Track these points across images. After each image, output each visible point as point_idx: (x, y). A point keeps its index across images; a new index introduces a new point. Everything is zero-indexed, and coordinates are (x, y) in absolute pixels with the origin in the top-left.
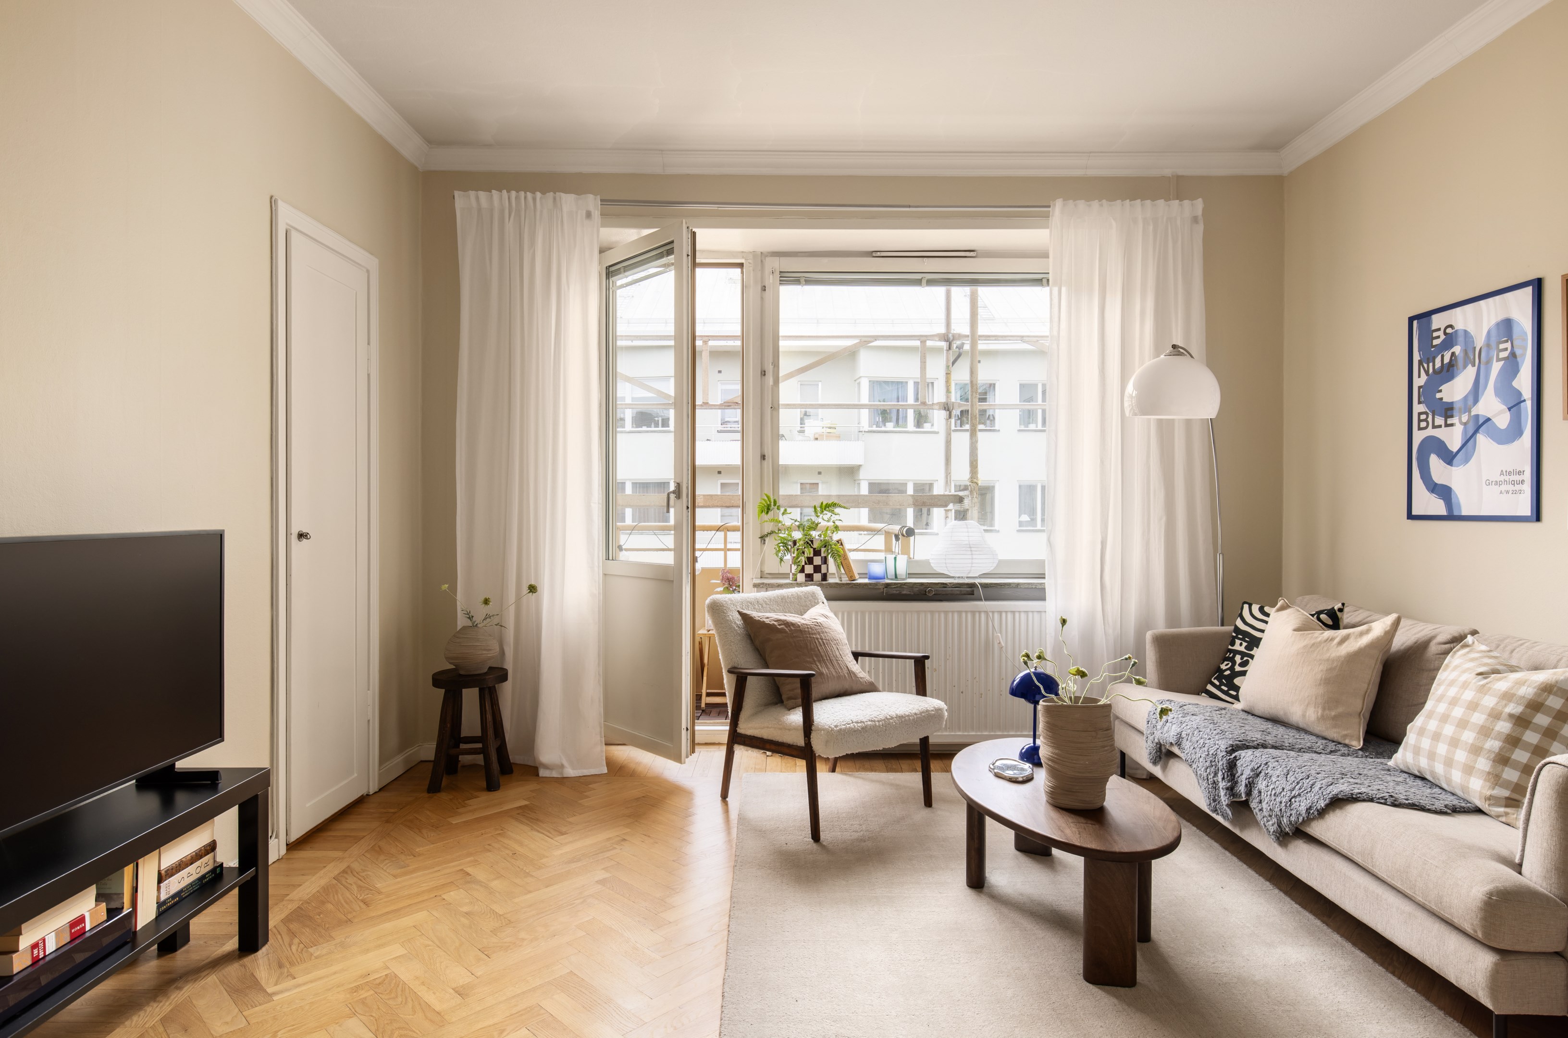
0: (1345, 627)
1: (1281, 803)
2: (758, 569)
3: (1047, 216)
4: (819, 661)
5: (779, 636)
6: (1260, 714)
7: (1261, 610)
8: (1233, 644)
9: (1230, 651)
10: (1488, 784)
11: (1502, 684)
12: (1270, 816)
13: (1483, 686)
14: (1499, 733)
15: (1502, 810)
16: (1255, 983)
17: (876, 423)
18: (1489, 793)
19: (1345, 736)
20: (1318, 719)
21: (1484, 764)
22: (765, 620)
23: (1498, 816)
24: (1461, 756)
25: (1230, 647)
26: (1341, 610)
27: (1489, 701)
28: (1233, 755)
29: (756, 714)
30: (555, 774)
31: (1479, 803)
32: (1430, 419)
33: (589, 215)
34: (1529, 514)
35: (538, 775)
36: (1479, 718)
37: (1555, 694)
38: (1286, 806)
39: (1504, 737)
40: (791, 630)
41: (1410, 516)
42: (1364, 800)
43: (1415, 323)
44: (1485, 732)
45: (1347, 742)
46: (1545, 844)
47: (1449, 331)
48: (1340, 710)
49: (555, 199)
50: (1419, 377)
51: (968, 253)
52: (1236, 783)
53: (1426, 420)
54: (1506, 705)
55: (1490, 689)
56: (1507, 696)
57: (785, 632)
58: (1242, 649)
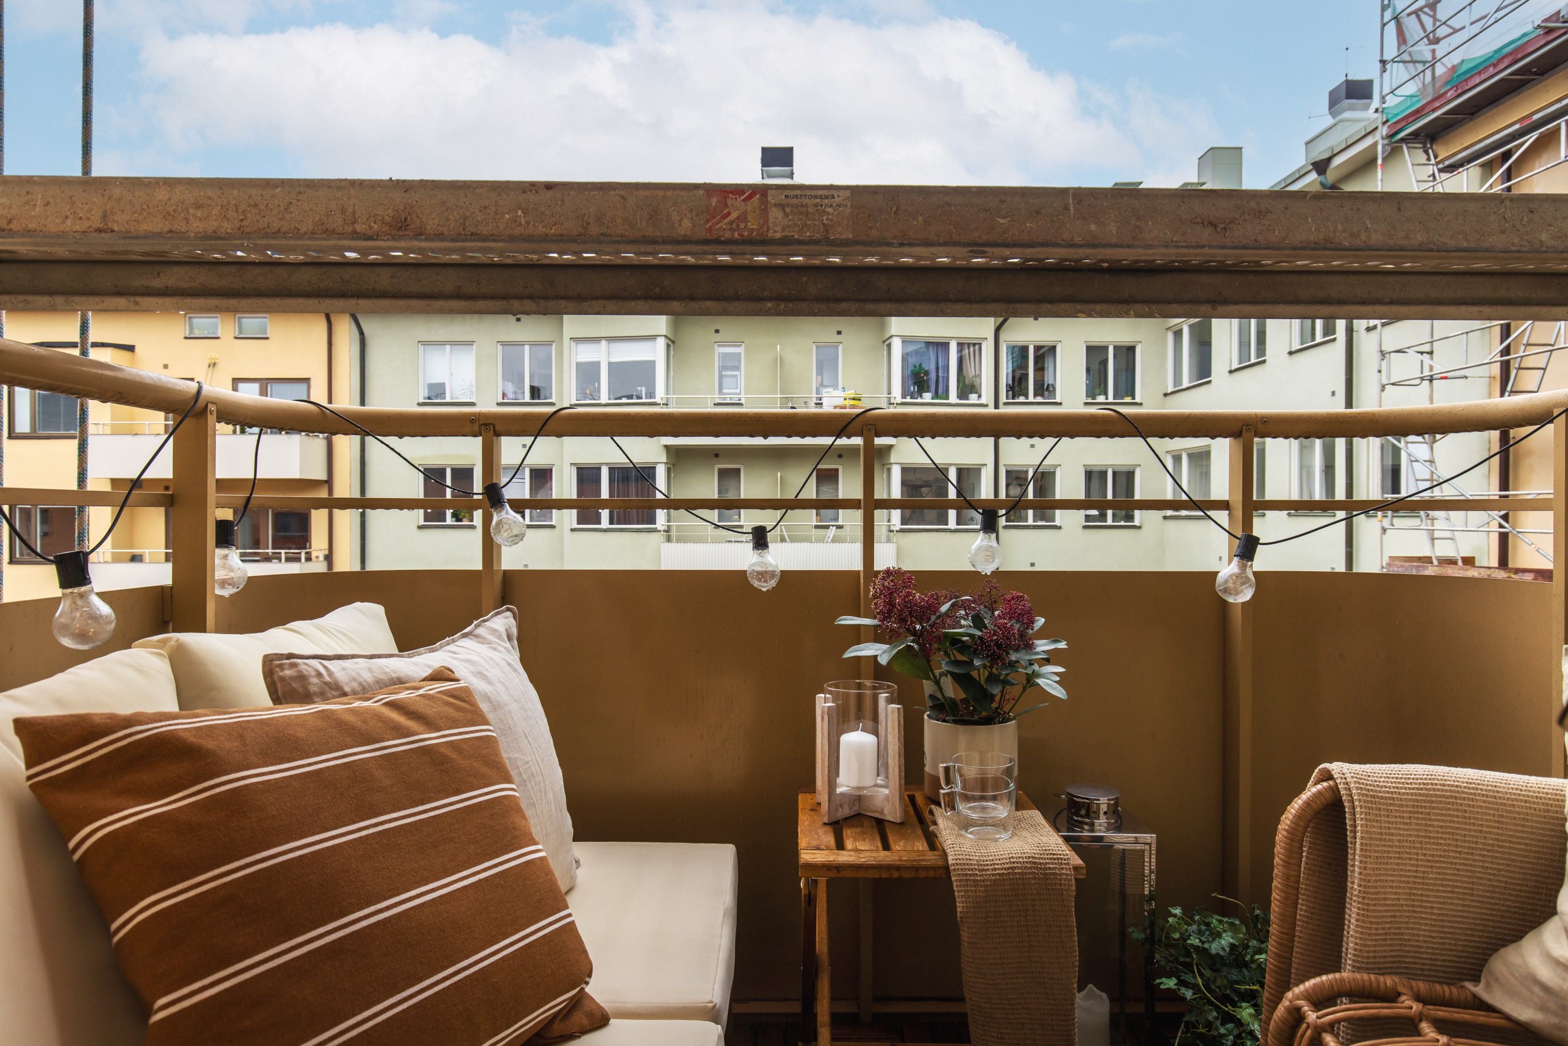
17: (910, 393)
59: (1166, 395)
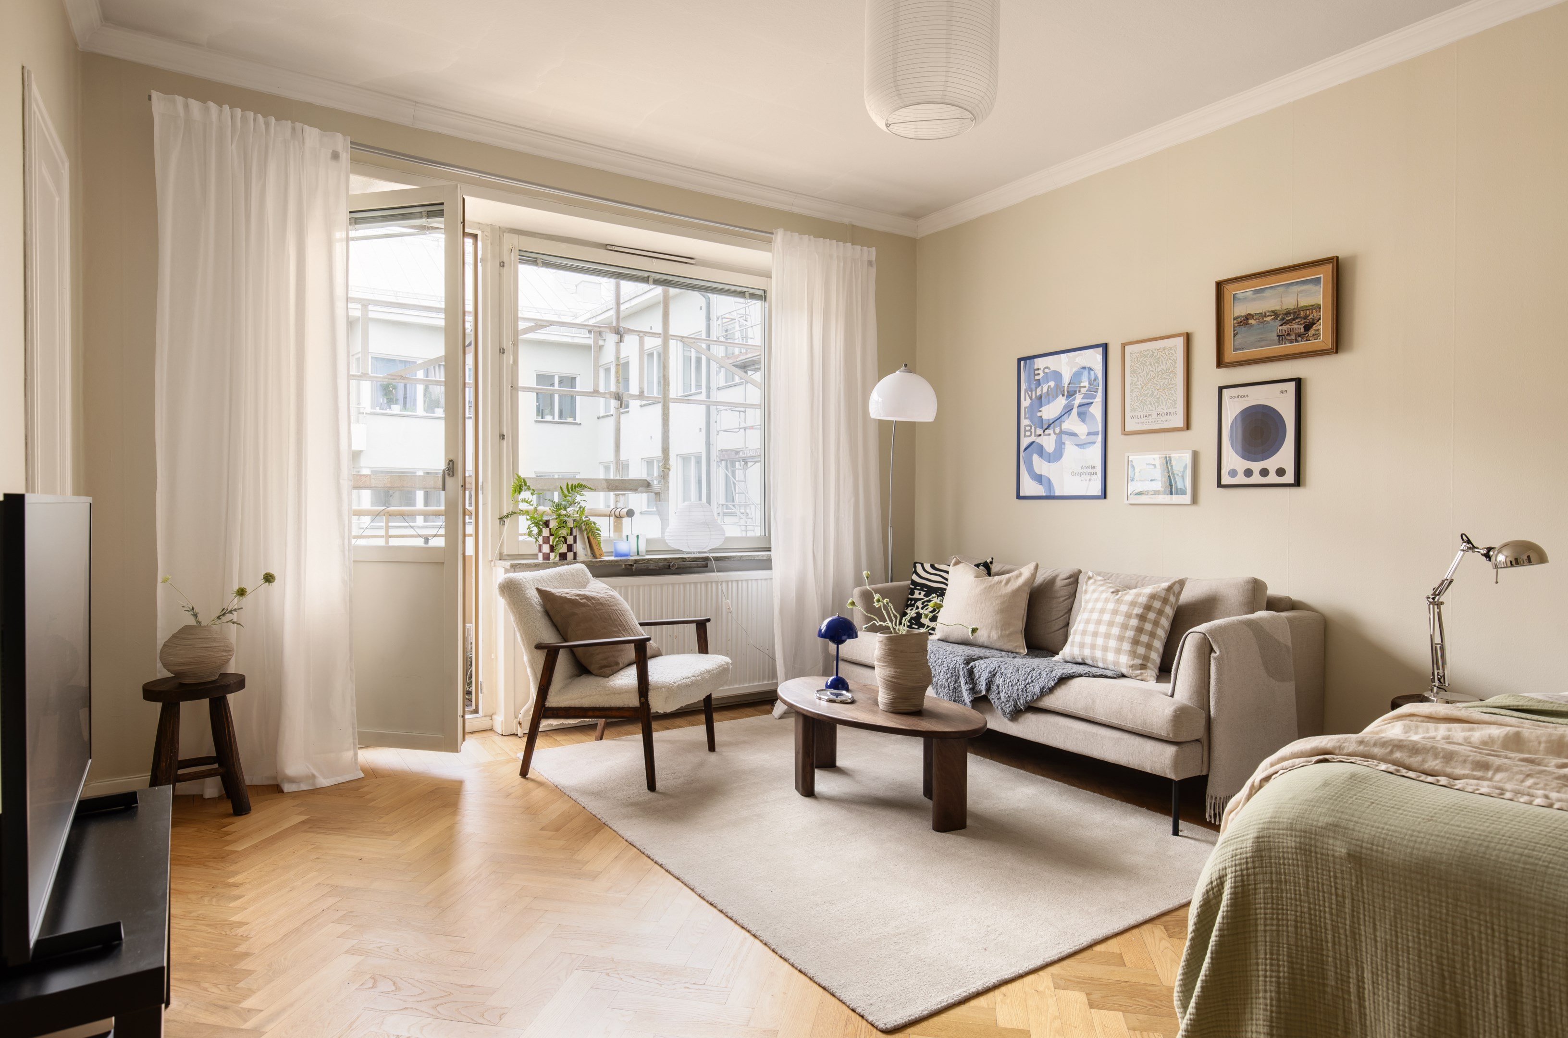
0: (996, 574)
1: (1018, 690)
2: (497, 552)
3: (770, 241)
4: (624, 630)
5: (584, 609)
6: (953, 641)
7: (932, 566)
8: (912, 593)
9: (911, 599)
10: (1130, 658)
11: (1130, 595)
12: (1008, 701)
13: (1118, 599)
14: (1132, 626)
15: (1139, 672)
16: (1023, 810)
17: (379, 405)
18: (1132, 663)
19: (1016, 647)
20: (999, 637)
21: (1126, 646)
22: (566, 595)
23: (1136, 677)
24: (1112, 643)
25: (910, 596)
26: (991, 563)
27: (1124, 608)
28: (970, 666)
29: (565, 687)
30: (304, 787)
31: (1124, 671)
32: (1033, 430)
33: (335, 156)
34: (1100, 494)
35: (282, 792)
36: (1120, 619)
37: (1157, 600)
38: (1022, 691)
39: (1135, 628)
40: (593, 603)
41: (1019, 497)
42: (1077, 677)
43: (1022, 363)
44: (1124, 627)
45: (1017, 651)
46: (1191, 679)
47: (1047, 371)
48: (1012, 629)
49: (293, 129)
50: (1025, 400)
51: (687, 260)
52: (976, 684)
53: (1030, 431)
54: (1133, 609)
55: (1122, 600)
56: (1133, 604)
57: (589, 606)
58: (922, 596)
59: (599, 418)
